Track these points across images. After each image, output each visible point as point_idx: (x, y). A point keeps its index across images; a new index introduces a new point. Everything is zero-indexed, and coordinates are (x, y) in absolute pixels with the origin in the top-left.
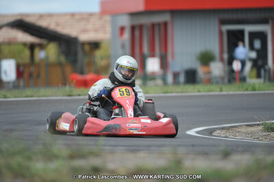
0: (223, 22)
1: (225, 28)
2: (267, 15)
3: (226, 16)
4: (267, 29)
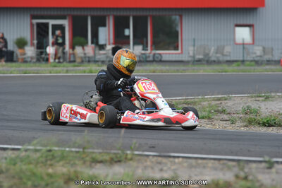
0: (33, 17)
1: (35, 21)
2: (66, 13)
3: (36, 13)
4: (65, 23)
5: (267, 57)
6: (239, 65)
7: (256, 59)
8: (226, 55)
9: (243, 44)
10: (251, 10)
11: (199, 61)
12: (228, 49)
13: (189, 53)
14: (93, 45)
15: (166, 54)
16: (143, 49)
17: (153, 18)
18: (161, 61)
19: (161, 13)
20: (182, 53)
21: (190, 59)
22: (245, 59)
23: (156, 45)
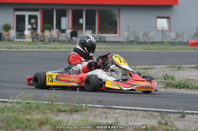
0: (16, 10)
2: (38, 7)
3: (17, 7)
4: (38, 14)
5: (179, 40)
6: (159, 45)
7: (172, 41)
8: (150, 38)
9: (163, 31)
10: (168, 7)
11: (131, 42)
12: (152, 34)
13: (124, 36)
14: (57, 30)
15: (108, 37)
16: (92, 33)
17: (100, 11)
18: (105, 42)
19: (105, 8)
20: (119, 36)
21: (125, 40)
22: (164, 41)
23: (102, 30)
